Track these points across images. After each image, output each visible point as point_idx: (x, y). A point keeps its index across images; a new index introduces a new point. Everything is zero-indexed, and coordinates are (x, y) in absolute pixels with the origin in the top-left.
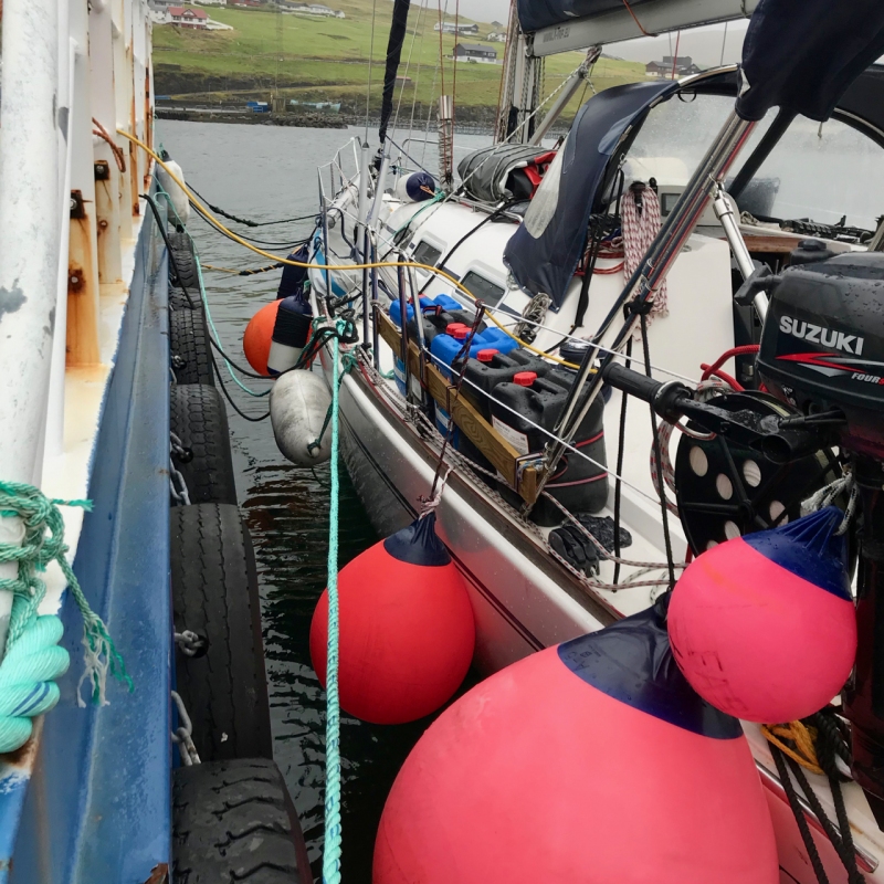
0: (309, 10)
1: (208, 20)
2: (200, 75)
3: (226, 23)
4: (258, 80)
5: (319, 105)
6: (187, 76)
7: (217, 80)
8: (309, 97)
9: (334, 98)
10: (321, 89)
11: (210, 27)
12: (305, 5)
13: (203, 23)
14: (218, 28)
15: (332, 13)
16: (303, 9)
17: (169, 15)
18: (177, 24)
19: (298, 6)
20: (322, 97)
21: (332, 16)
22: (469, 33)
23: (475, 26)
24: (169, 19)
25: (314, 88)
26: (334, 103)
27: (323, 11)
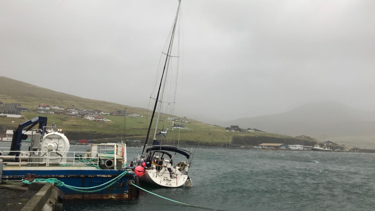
0: (133, 115)
1: (105, 119)
2: (101, 134)
3: (109, 120)
4: (118, 135)
5: (135, 141)
6: (98, 134)
7: (106, 135)
8: (132, 139)
9: (139, 139)
10: (135, 137)
11: (105, 121)
12: (132, 114)
13: (103, 120)
14: (107, 121)
15: (139, 116)
16: (131, 115)
17: (94, 118)
18: (96, 120)
19: (130, 114)
20: (136, 139)
21: (139, 117)
22: (177, 120)
23: (179, 118)
24: (94, 119)
25: (133, 137)
26: (139, 140)
27: (137, 115)
